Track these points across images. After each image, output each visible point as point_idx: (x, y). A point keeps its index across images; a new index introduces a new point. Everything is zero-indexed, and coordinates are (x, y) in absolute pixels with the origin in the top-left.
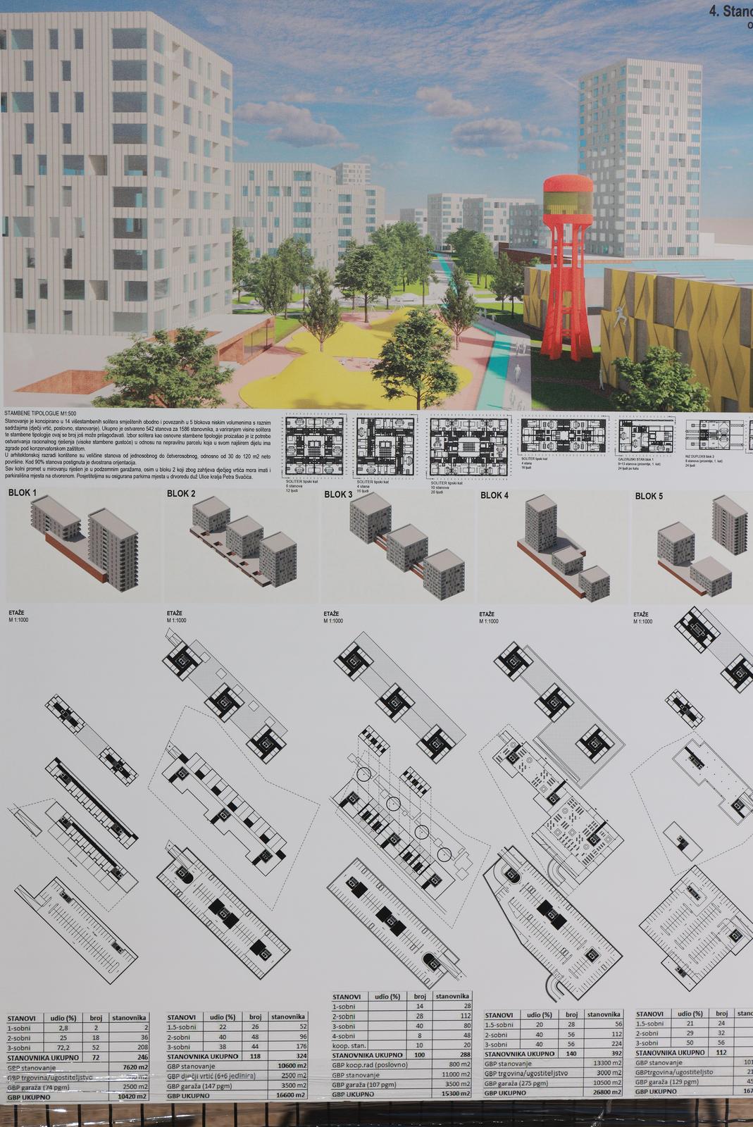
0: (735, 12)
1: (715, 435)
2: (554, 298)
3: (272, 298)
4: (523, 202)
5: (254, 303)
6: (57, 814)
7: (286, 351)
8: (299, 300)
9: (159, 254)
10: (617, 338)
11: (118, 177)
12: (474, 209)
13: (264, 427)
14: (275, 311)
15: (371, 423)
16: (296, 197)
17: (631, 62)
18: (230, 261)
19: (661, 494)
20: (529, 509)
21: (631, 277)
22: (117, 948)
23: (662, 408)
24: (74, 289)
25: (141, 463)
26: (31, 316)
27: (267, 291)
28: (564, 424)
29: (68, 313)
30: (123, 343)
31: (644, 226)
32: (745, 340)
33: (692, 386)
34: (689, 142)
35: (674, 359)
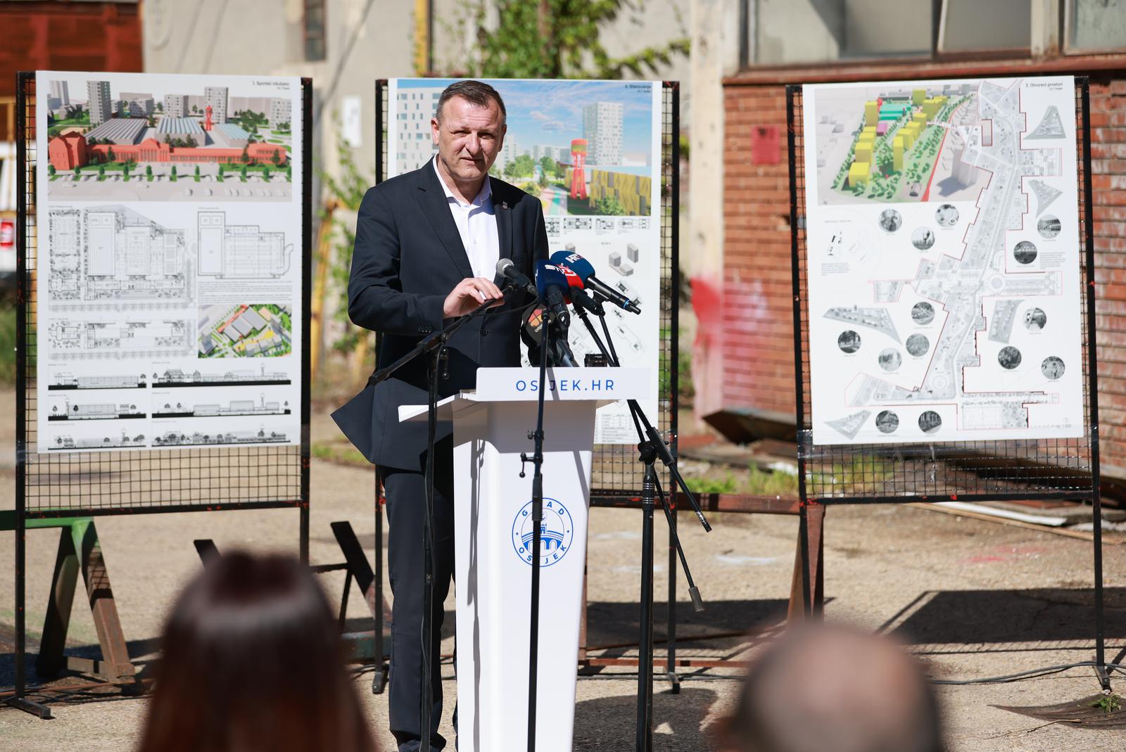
1: (628, 224)
4: (564, 148)
10: (595, 192)
12: (548, 150)
17: (600, 103)
19: (610, 243)
21: (600, 172)
23: (610, 214)
28: (578, 220)
31: (604, 155)
32: (638, 192)
33: (620, 207)
34: (619, 129)
35: (614, 199)
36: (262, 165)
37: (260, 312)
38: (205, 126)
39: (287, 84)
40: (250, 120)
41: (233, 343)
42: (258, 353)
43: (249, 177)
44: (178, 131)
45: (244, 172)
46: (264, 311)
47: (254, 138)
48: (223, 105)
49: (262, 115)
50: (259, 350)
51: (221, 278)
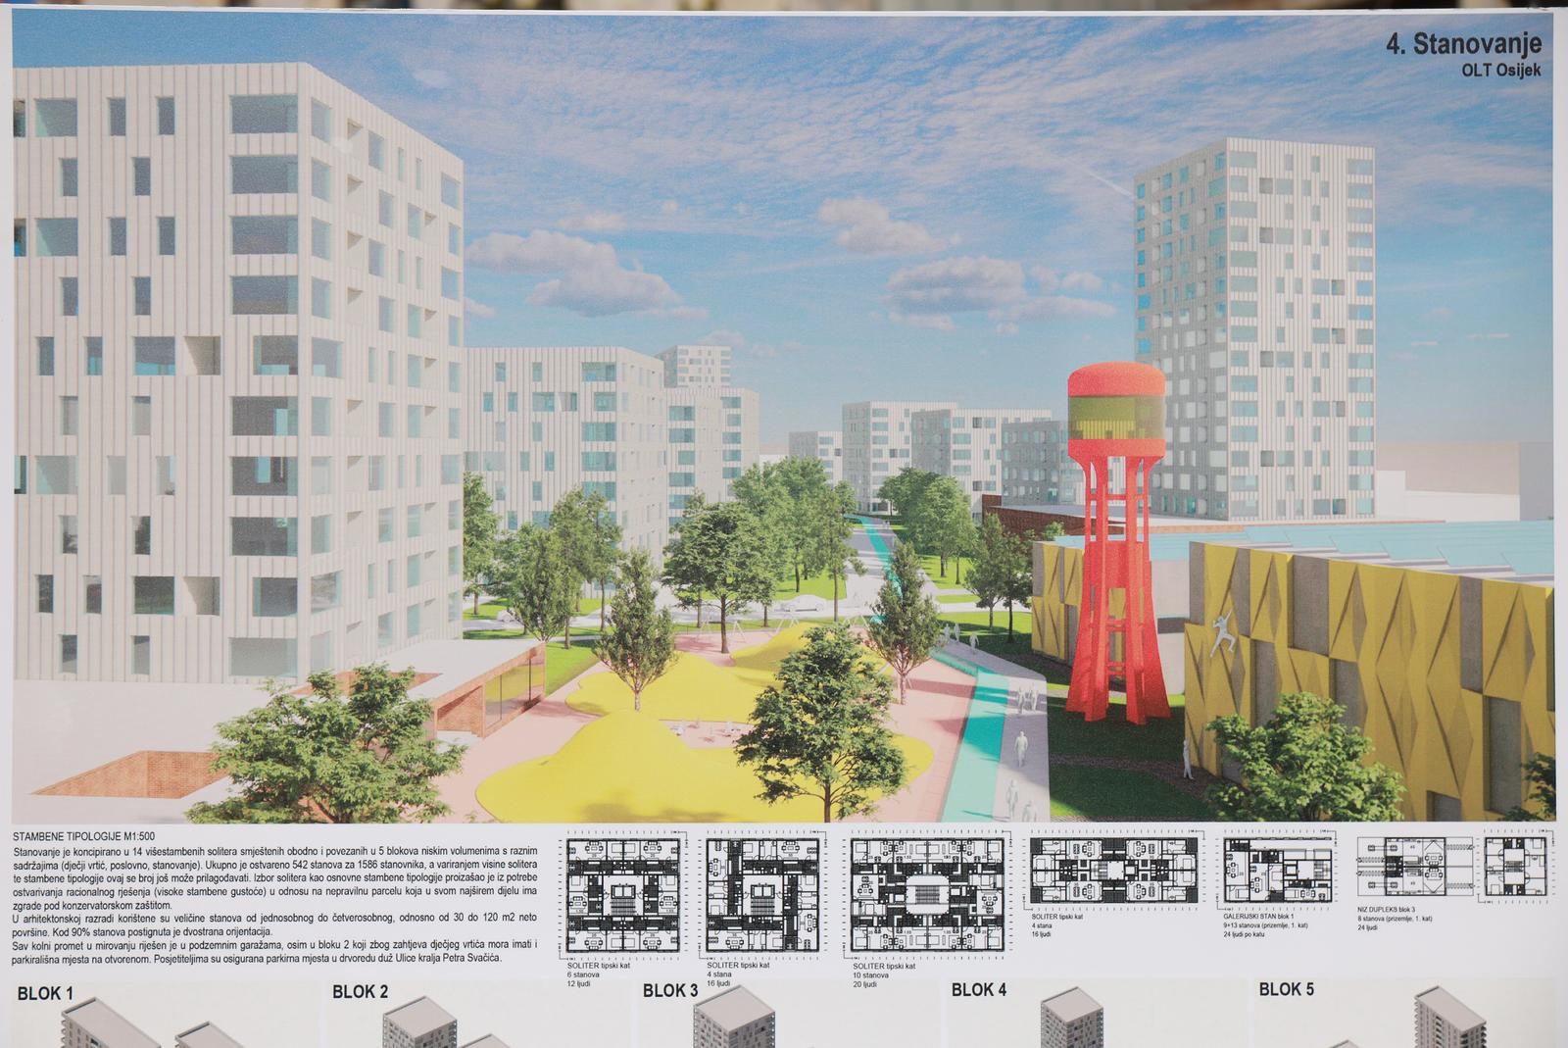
0: (1437, 45)
1: (1416, 867)
2: (1092, 599)
3: (538, 607)
4: (1027, 416)
5: (506, 618)
7: (567, 709)
8: (592, 610)
9: (319, 525)
10: (1216, 678)
11: (241, 377)
12: (932, 429)
13: (524, 860)
14: (546, 633)
15: (735, 849)
16: (587, 412)
17: (1234, 144)
18: (457, 537)
19: (1309, 985)
20: (1048, 1016)
21: (1242, 558)
23: (1308, 815)
24: (154, 594)
25: (281, 933)
26: (69, 647)
27: (530, 595)
28: (1114, 848)
29: (141, 641)
30: (249, 697)
31: (1266, 459)
32: (1472, 679)
33: (1368, 771)
34: (1351, 296)
35: (1331, 717)
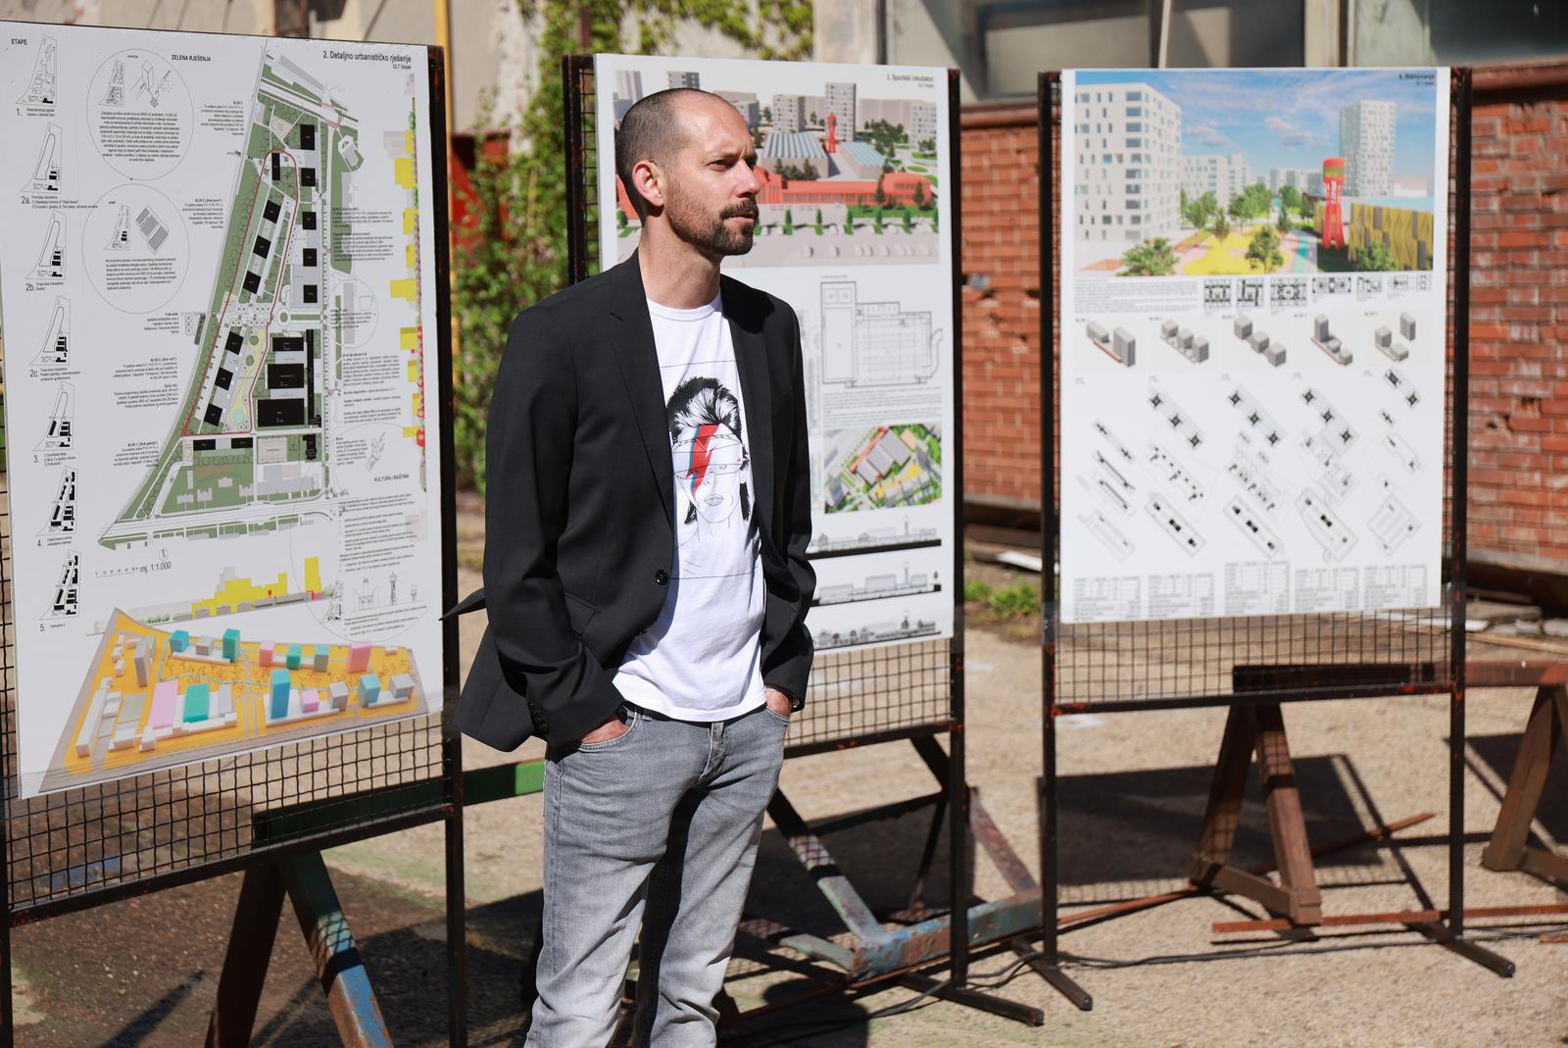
1: (1401, 283)
2: (1328, 218)
3: (1198, 221)
4: (1313, 171)
5: (1190, 224)
6: (1098, 479)
7: (1205, 247)
8: (1211, 222)
9: (1146, 202)
10: (1356, 237)
11: (1128, 164)
12: (1291, 176)
13: (1194, 286)
14: (1200, 228)
15: (1244, 282)
16: (1210, 172)
17: (1363, 102)
18: (1179, 204)
19: (1376, 313)
20: (1316, 323)
21: (1363, 208)
22: (1125, 543)
23: (1377, 270)
24: (1107, 220)
25: (1137, 304)
26: (1087, 233)
27: (1196, 218)
28: (1332, 280)
29: (1103, 231)
30: (1129, 245)
31: (1369, 182)
32: (1415, 236)
33: (1391, 259)
34: (1389, 140)
35: (1382, 246)
36: (901, 208)
37: (903, 436)
38: (827, 145)
39: (931, 79)
40: (885, 136)
41: (869, 486)
42: (900, 501)
43: (886, 226)
44: (793, 155)
45: (879, 219)
46: (907, 435)
47: (890, 164)
48: (849, 112)
49: (900, 128)
50: (901, 496)
51: (853, 387)
